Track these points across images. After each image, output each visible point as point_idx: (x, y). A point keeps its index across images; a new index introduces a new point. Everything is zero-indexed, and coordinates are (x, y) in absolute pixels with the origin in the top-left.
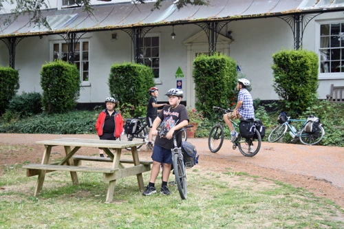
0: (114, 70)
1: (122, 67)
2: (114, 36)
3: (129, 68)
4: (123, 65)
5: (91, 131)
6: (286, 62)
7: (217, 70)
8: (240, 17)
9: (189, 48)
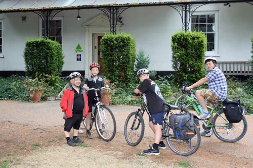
0: (28, 45)
1: (37, 42)
2: (24, 19)
3: (43, 44)
4: (37, 40)
5: (10, 97)
6: (185, 42)
7: (124, 46)
8: (138, 4)
9: (87, 29)
